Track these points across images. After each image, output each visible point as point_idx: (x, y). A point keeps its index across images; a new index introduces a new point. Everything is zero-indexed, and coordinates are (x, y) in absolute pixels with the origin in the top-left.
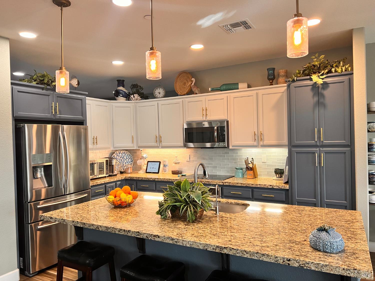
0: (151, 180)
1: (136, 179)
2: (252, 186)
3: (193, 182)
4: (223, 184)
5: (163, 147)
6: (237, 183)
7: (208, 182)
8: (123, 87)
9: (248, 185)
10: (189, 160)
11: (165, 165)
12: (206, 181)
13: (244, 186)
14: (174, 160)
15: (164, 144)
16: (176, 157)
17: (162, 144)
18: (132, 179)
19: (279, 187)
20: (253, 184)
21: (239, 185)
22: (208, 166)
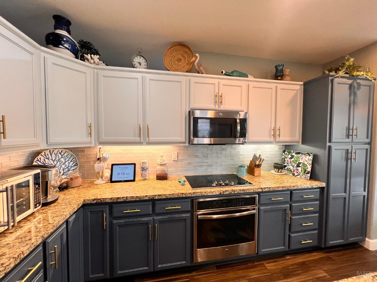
0: (147, 198)
1: (111, 201)
2: (293, 189)
3: (221, 193)
4: (262, 190)
5: (149, 143)
6: (278, 187)
7: (243, 190)
8: (69, 32)
9: (289, 188)
10: (176, 159)
11: (146, 168)
12: (240, 190)
13: (285, 189)
14: (159, 161)
15: (152, 139)
16: (162, 156)
17: (150, 138)
18: (100, 203)
19: (318, 186)
20: (294, 186)
21: (280, 189)
22: (202, 165)
